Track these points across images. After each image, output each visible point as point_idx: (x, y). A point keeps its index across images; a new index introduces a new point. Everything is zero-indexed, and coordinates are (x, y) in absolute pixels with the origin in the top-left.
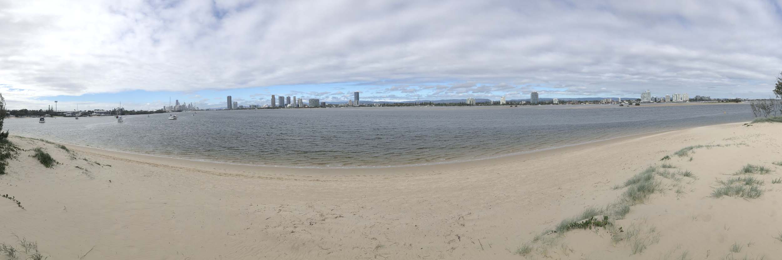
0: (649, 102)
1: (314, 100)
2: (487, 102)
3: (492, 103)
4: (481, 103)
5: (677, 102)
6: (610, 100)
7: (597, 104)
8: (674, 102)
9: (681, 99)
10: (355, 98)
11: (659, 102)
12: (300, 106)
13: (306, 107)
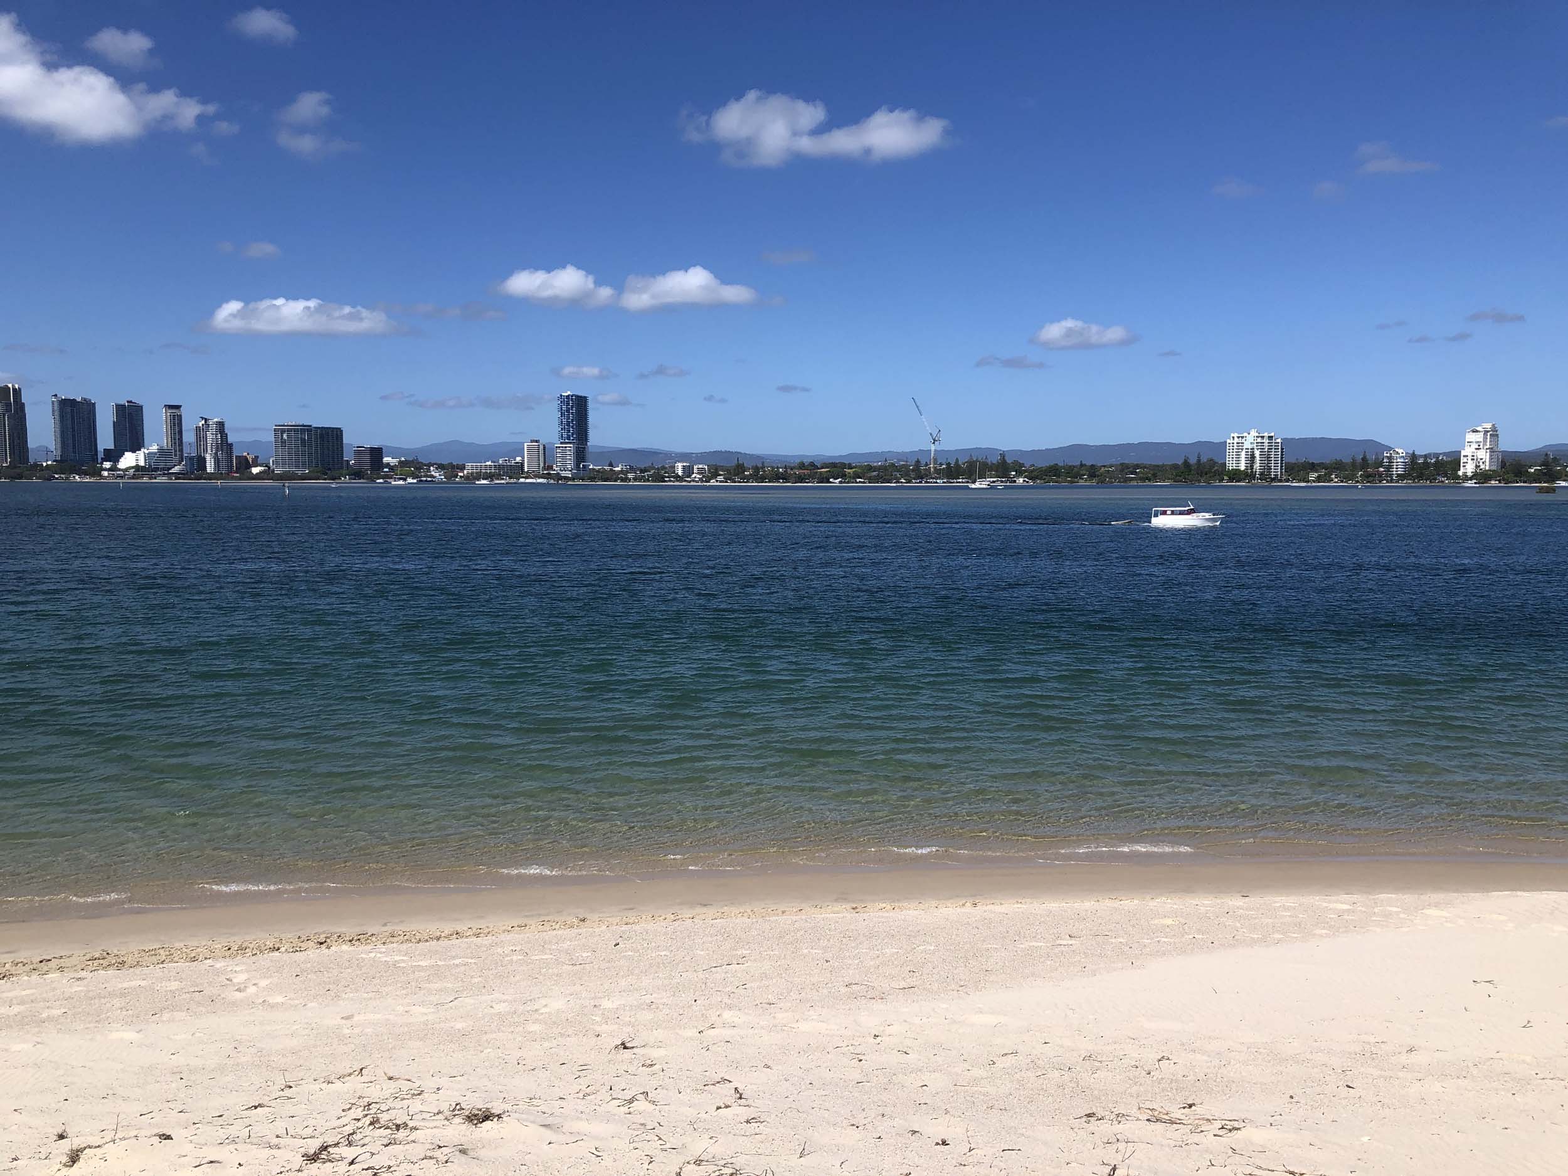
1: (307, 429)
2: (1363, 459)
3: (1398, 468)
4: (1322, 466)
10: (565, 426)
12: (210, 468)
13: (255, 470)
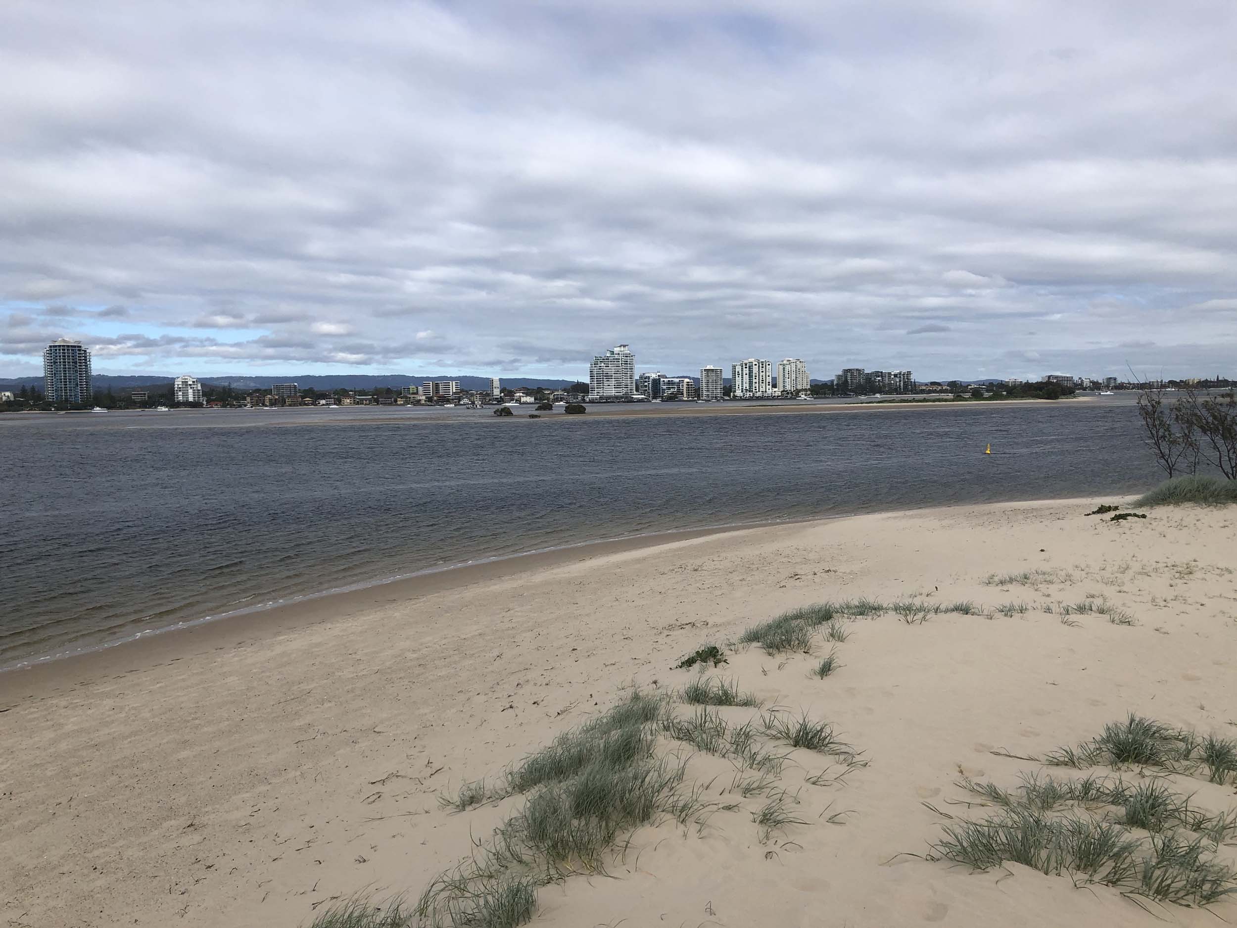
0: (628, 400)
5: (751, 399)
6: (453, 388)
7: (390, 404)
8: (741, 399)
9: (774, 386)
11: (672, 398)
